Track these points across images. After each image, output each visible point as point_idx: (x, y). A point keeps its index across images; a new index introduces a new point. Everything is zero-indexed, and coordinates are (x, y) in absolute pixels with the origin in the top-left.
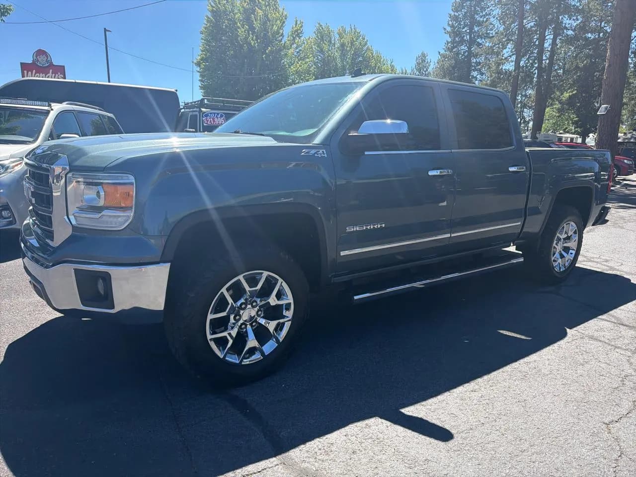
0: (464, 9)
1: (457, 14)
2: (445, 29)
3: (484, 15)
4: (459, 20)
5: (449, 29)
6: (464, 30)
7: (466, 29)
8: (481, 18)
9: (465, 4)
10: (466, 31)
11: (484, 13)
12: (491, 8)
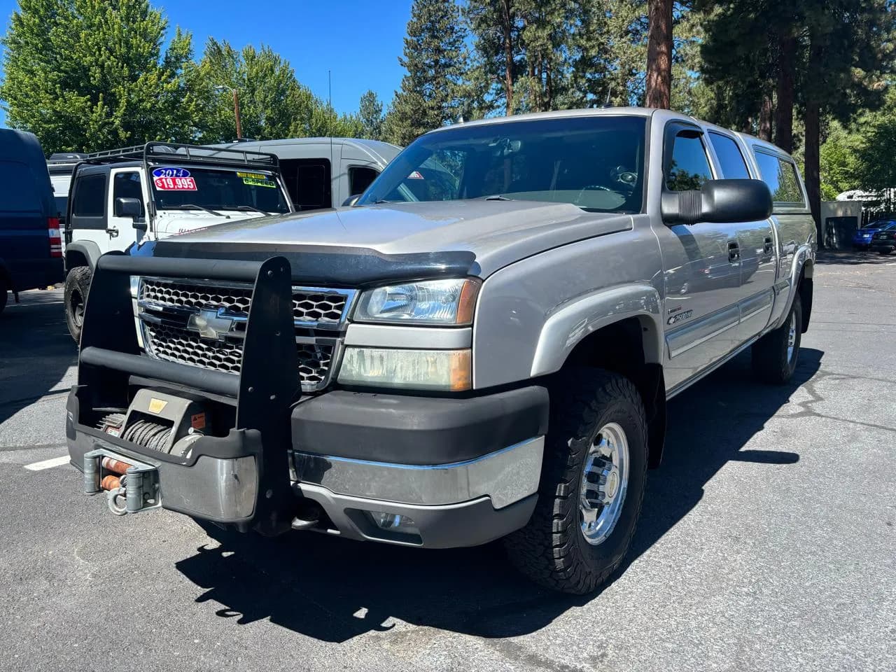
0: (424, 32)
1: (416, 40)
2: (401, 60)
3: (452, 43)
4: (419, 47)
5: (406, 60)
6: (426, 62)
7: (429, 61)
8: (448, 46)
9: (424, 27)
11: (451, 40)
12: (460, 33)
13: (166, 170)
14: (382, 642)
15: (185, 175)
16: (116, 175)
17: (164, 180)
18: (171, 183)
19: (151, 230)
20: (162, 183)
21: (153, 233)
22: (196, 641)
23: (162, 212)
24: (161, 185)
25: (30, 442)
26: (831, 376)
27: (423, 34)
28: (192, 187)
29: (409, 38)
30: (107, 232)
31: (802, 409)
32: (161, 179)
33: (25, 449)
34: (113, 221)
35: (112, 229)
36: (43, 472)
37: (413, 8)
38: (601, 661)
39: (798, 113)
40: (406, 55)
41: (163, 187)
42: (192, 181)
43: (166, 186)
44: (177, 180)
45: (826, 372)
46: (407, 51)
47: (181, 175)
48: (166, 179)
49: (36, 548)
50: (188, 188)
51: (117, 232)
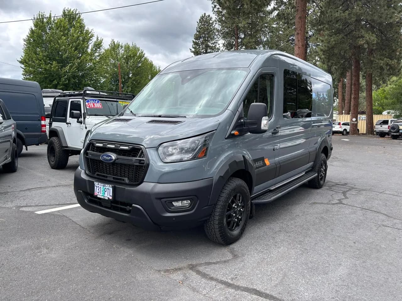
0: (201, 38)
1: (198, 41)
2: (191, 50)
3: (213, 43)
4: (199, 44)
5: (193, 50)
6: (202, 51)
7: (203, 50)
8: (212, 44)
9: (201, 36)
10: (203, 51)
11: (213, 42)
12: (217, 39)
13: (91, 100)
14: (161, 272)
15: (98, 102)
16: (71, 102)
17: (90, 104)
18: (93, 105)
19: (84, 124)
20: (89, 105)
21: (84, 125)
22: (98, 268)
23: (89, 116)
24: (88, 106)
25: (37, 204)
26: (356, 190)
27: (201, 39)
28: (100, 107)
29: (195, 41)
30: (66, 124)
31: (338, 202)
32: (89, 104)
33: (34, 206)
34: (69, 119)
35: (68, 122)
36: (42, 215)
37: (197, 28)
38: (235, 279)
39: (363, 76)
40: (193, 48)
41: (89, 107)
42: (100, 105)
43: (91, 107)
44: (95, 104)
45: (354, 188)
46: (194, 46)
47: (97, 102)
48: (91, 104)
49: (42, 239)
50: (99, 107)
51: (70, 124)
